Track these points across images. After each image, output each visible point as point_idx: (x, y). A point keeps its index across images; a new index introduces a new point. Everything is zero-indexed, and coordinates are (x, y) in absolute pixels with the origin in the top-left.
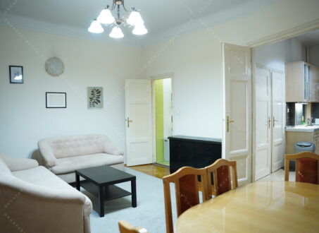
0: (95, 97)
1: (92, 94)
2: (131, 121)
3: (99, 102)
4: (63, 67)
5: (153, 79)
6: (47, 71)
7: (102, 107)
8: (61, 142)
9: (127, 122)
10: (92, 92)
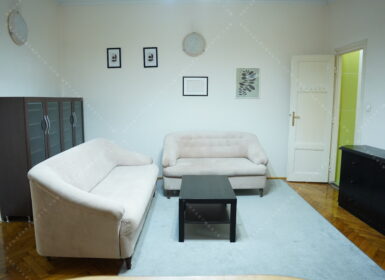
0: (247, 83)
1: (243, 78)
2: (298, 118)
3: (253, 88)
4: (204, 44)
5: (338, 54)
6: (184, 50)
7: (257, 96)
8: (191, 138)
9: (291, 118)
10: (244, 75)
